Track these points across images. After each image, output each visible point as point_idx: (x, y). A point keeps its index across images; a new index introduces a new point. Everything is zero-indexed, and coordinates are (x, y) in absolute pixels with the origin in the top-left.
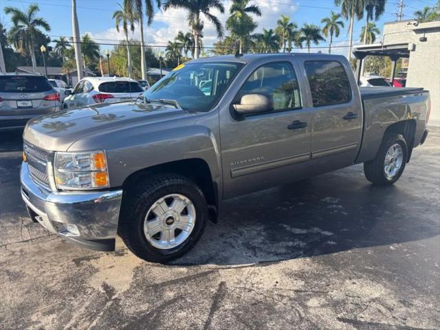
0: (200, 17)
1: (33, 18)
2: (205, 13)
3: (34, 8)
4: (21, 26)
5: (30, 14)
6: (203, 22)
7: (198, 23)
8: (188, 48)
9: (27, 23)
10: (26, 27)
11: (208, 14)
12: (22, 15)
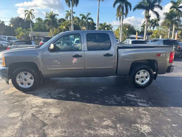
0: (149, 13)
1: (88, 17)
2: (152, 10)
3: (89, 14)
4: (84, 20)
5: (87, 16)
6: (150, 15)
7: (148, 15)
8: (151, 26)
9: (86, 19)
10: (85, 20)
11: (153, 11)
12: (85, 17)
